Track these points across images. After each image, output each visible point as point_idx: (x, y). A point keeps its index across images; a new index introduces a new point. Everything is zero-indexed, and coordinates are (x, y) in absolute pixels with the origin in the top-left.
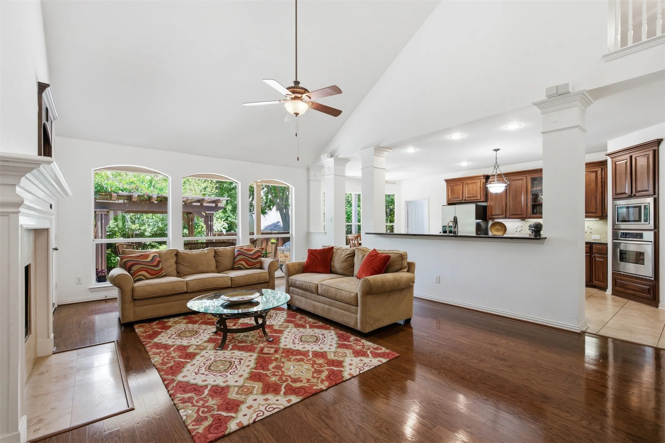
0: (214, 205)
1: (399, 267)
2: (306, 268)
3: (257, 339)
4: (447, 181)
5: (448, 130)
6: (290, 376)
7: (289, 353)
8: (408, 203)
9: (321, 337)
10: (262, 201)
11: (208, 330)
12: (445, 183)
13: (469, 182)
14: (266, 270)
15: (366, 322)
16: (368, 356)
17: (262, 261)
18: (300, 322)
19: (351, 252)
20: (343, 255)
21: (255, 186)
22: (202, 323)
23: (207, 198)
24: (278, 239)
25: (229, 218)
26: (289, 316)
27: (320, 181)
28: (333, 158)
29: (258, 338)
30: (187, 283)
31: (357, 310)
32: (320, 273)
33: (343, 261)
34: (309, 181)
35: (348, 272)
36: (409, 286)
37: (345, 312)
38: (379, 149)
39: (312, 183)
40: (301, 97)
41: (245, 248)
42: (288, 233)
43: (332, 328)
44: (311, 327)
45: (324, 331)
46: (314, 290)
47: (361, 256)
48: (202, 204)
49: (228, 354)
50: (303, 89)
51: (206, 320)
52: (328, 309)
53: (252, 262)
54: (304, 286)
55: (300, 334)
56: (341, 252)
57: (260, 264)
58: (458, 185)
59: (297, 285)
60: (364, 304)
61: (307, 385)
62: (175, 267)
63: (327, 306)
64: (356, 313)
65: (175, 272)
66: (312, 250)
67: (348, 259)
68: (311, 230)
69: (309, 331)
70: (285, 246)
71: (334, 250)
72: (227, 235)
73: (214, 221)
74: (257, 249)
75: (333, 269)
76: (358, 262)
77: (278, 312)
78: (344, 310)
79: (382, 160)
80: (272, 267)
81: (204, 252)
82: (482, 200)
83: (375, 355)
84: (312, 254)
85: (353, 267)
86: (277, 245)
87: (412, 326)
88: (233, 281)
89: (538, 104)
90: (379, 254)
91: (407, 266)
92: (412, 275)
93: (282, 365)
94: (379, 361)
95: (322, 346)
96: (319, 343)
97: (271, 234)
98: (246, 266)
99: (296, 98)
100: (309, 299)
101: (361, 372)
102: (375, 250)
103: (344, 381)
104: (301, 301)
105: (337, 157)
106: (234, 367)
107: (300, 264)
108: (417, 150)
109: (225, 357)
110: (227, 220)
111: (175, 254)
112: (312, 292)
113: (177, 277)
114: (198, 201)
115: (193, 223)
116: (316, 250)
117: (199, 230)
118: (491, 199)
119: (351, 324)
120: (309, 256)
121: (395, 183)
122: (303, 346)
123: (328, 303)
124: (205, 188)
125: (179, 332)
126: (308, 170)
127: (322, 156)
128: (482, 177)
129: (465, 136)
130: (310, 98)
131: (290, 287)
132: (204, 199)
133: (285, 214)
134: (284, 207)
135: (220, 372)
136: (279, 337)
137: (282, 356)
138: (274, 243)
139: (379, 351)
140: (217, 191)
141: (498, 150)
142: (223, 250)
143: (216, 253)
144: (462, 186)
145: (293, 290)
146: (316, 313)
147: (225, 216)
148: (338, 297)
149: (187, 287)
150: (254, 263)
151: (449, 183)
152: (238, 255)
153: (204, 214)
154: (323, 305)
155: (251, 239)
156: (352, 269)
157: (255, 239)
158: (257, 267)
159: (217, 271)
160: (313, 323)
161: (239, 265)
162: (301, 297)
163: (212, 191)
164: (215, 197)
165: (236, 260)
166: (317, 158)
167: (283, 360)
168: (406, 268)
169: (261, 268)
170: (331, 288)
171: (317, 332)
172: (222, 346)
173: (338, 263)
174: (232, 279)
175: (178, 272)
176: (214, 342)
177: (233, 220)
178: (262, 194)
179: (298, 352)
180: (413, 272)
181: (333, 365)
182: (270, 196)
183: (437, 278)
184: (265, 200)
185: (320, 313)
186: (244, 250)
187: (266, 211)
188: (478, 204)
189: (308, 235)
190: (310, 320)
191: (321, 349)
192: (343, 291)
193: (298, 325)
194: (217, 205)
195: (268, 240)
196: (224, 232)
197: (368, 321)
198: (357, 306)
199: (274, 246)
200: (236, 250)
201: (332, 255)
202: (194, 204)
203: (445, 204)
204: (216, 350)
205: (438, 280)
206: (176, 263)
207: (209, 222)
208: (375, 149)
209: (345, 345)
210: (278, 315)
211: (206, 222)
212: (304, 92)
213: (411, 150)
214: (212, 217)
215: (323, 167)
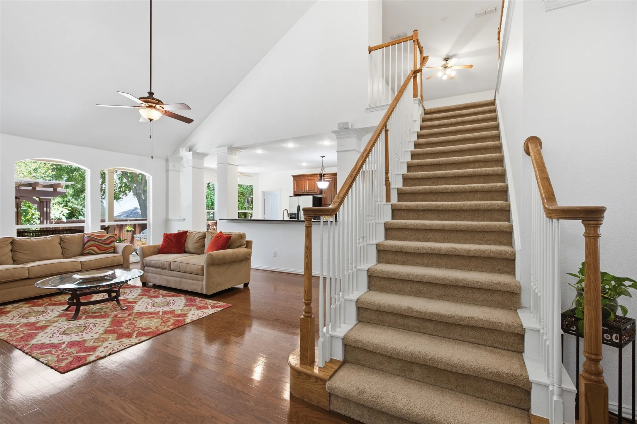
0: (51, 189)
1: (239, 244)
2: (161, 250)
3: (110, 310)
4: (294, 177)
5: (285, 140)
6: (141, 327)
7: (141, 315)
8: (264, 193)
9: (172, 302)
10: (115, 186)
11: (57, 309)
12: (292, 178)
13: (309, 178)
14: (120, 254)
15: (210, 286)
16: (208, 308)
17: (115, 246)
18: (154, 294)
19: (203, 235)
20: (196, 237)
21: (106, 171)
22: (48, 305)
23: (41, 181)
24: (135, 226)
25: (69, 203)
26: (143, 291)
27: (180, 171)
28: (191, 152)
29: (112, 309)
30: (29, 269)
31: (203, 279)
32: (174, 253)
33: (195, 242)
34: (167, 171)
35: (200, 250)
36: (247, 258)
37: (194, 282)
38: (232, 149)
39: (171, 174)
40: (155, 106)
41: (96, 234)
42: (146, 220)
43: (182, 295)
44: (164, 296)
45: (175, 298)
46: (168, 267)
47: (210, 238)
48: (34, 189)
49: (81, 322)
50: (157, 100)
51: (52, 302)
52: (180, 282)
53: (104, 247)
54: (158, 265)
55: (153, 302)
56: (194, 235)
57: (113, 249)
58: (302, 180)
59: (152, 265)
60: (208, 273)
61: (155, 330)
62: (11, 255)
63: (178, 279)
64: (202, 281)
65: (11, 260)
66: (167, 234)
67: (201, 240)
68: (170, 217)
69: (161, 299)
70: (143, 233)
71: (188, 233)
72: (67, 222)
73: (52, 208)
74: (109, 235)
75: (186, 250)
76: (208, 242)
77: (132, 289)
78: (193, 280)
79: (236, 158)
80: (127, 252)
81: (47, 239)
82: (318, 193)
83: (213, 307)
84: (168, 237)
85: (204, 247)
86: (134, 233)
87: (249, 288)
88: (83, 266)
89: (334, 132)
90: (224, 235)
91: (245, 244)
92: (250, 250)
93: (135, 322)
94: (216, 310)
95: (171, 307)
96: (169, 306)
97: (127, 220)
98: (98, 251)
99: (150, 107)
100: (163, 275)
101: (200, 318)
102: (221, 232)
103: (185, 324)
104: (155, 278)
105: (195, 151)
106: (89, 329)
107: (155, 247)
108: (264, 152)
109: (79, 324)
110: (66, 206)
111: (11, 243)
112: (165, 269)
113: (14, 264)
114: (29, 185)
115: (19, 210)
116: (171, 234)
117: (28, 217)
118: (325, 193)
119: (199, 291)
120: (164, 239)
121: (252, 176)
122: (154, 309)
123: (179, 276)
124: (36, 170)
125: (23, 314)
126: (167, 160)
127: (181, 150)
128: (319, 175)
129: (297, 145)
130: (163, 108)
131: (144, 266)
132: (38, 182)
133: (143, 200)
134: (142, 193)
135: (75, 333)
136: (133, 306)
137: (135, 317)
138: (130, 231)
139: (218, 305)
140: (54, 173)
141: (324, 156)
142: (70, 237)
143: (61, 239)
144: (304, 180)
145: (148, 270)
146: (169, 286)
147: (63, 201)
148: (188, 270)
149: (28, 273)
150: (107, 248)
151: (295, 178)
152: (88, 241)
153: (37, 199)
154: (175, 278)
155: (102, 226)
156: (203, 248)
157: (106, 226)
158: (110, 251)
159: (63, 258)
160: (165, 294)
161: (89, 251)
162: (156, 275)
163: (47, 173)
164: (50, 180)
165: (86, 246)
166: (176, 151)
167: (135, 319)
168: (245, 245)
169: (114, 252)
170: (183, 264)
171: (169, 299)
172: (76, 317)
173: (190, 244)
174: (82, 263)
175: (14, 260)
176: (66, 316)
177: (74, 206)
178: (115, 177)
179: (151, 313)
180: (251, 248)
181: (179, 317)
182: (125, 180)
183: (274, 253)
184: (119, 185)
185: (172, 285)
186: (95, 237)
187: (121, 196)
188: (315, 196)
189: (167, 221)
190: (164, 292)
191: (171, 309)
192: (192, 265)
193: (151, 296)
194: (55, 190)
195: (121, 227)
196: (65, 220)
197: (211, 285)
198: (203, 275)
199: (130, 234)
200: (85, 236)
201: (186, 239)
202: (23, 188)
203: (293, 195)
204: (69, 321)
205: (276, 254)
206: (11, 251)
207: (45, 209)
208: (228, 148)
209: (191, 304)
210: (132, 292)
211: (40, 209)
212: (158, 103)
213: (259, 151)
214: (48, 203)
215: (181, 159)
